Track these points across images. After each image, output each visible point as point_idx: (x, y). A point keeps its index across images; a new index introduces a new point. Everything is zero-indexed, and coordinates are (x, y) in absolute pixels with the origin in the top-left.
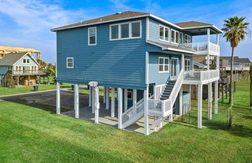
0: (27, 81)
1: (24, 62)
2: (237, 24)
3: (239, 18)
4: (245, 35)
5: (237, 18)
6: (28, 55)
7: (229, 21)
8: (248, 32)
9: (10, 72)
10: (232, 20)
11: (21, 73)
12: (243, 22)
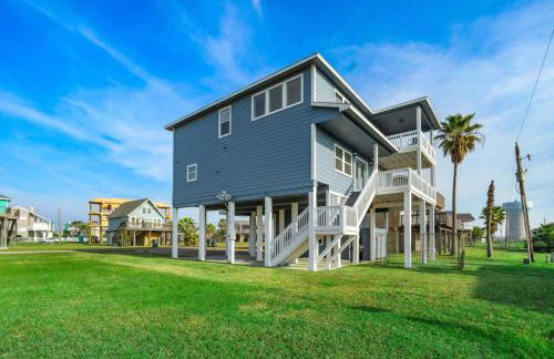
0: (146, 239)
1: (144, 211)
2: (461, 124)
3: (464, 116)
4: (475, 142)
5: (460, 117)
6: (149, 202)
7: (448, 122)
8: (480, 137)
9: (124, 224)
10: (452, 119)
11: (140, 227)
12: (472, 123)
